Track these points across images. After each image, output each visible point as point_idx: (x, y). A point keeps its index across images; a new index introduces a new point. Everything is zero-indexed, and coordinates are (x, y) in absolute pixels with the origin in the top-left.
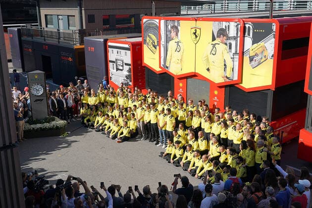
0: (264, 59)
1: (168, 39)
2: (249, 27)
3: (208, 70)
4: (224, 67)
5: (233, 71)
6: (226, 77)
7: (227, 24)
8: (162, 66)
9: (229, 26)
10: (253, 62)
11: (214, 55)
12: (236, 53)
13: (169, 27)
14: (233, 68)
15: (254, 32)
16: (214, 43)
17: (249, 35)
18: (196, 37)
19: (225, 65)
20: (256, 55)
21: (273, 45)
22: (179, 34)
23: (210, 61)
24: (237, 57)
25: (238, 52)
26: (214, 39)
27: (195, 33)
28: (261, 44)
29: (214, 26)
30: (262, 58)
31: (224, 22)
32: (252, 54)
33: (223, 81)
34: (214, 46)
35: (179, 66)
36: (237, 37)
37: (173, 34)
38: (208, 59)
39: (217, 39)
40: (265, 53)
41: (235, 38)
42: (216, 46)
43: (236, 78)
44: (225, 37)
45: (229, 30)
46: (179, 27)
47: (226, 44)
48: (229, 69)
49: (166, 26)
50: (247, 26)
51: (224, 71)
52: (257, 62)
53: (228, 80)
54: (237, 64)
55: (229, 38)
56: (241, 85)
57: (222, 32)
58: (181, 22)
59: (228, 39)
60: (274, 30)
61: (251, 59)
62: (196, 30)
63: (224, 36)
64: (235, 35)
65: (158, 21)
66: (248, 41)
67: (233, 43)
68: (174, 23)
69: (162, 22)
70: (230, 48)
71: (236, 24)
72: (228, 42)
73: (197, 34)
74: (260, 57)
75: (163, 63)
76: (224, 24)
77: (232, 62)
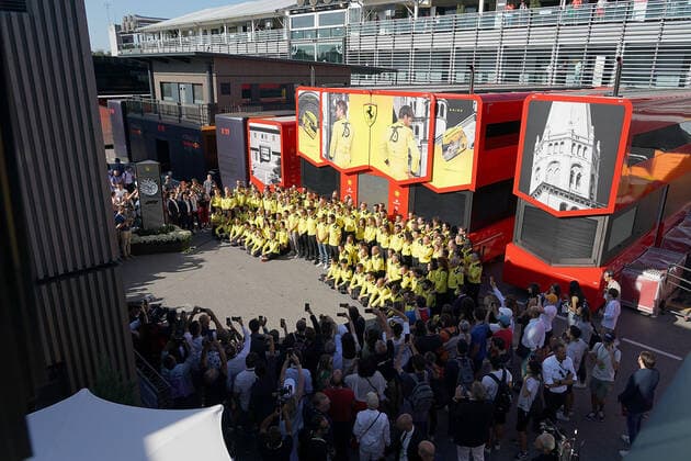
0: (461, 149)
1: (332, 120)
2: (442, 105)
3: (387, 162)
4: (408, 158)
6: (411, 172)
7: (413, 100)
8: (324, 156)
9: (415, 103)
10: (447, 153)
11: (394, 142)
12: (424, 140)
15: (448, 112)
16: (395, 125)
17: (442, 115)
18: (371, 116)
19: (410, 156)
20: (452, 143)
21: (474, 131)
22: (348, 112)
23: (389, 150)
24: (426, 145)
25: (427, 139)
26: (395, 120)
27: (369, 112)
28: (458, 128)
29: (396, 103)
30: (458, 148)
31: (408, 98)
32: (446, 141)
33: (407, 178)
34: (395, 129)
35: (347, 157)
36: (427, 118)
37: (339, 112)
39: (399, 120)
40: (463, 141)
41: (423, 120)
42: (398, 130)
43: (424, 174)
44: (410, 118)
47: (411, 127)
48: (414, 162)
49: (330, 101)
50: (440, 103)
51: (409, 164)
52: (452, 153)
53: (413, 177)
54: (425, 154)
55: (415, 119)
56: (431, 183)
57: (407, 111)
58: (350, 95)
60: (476, 110)
61: (445, 149)
62: (370, 107)
63: (408, 116)
64: (424, 116)
65: (318, 93)
66: (441, 123)
67: (421, 126)
69: (325, 95)
70: (417, 133)
71: (425, 100)
72: (414, 125)
73: (372, 113)
74: (456, 146)
75: (324, 152)
76: (409, 100)
77: (419, 153)
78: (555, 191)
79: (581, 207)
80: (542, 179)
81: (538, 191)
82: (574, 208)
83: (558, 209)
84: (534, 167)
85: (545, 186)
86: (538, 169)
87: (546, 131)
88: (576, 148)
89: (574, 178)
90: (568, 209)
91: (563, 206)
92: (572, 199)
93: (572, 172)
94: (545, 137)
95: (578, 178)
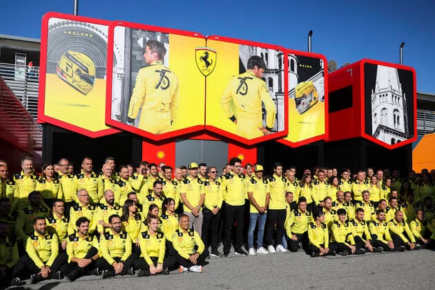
0: (314, 102)
1: (135, 64)
2: (292, 60)
3: (233, 119)
4: (261, 113)
5: (277, 117)
6: (267, 128)
7: (264, 51)
8: (114, 118)
9: (267, 54)
10: (301, 107)
11: (243, 94)
12: (280, 92)
13: (140, 42)
14: (277, 115)
15: (298, 65)
16: (243, 76)
17: (293, 69)
18: (208, 64)
19: (264, 110)
20: (304, 96)
21: (323, 85)
22: (166, 57)
23: (236, 104)
24: (281, 99)
25: (283, 91)
26: (242, 70)
27: (205, 59)
28: (309, 82)
29: (242, 52)
30: (311, 101)
31: (258, 48)
32: (298, 95)
33: (262, 135)
34: (243, 81)
35: (166, 116)
36: (281, 71)
37: (150, 55)
38: (232, 102)
39: (247, 71)
40: (314, 95)
41: (278, 72)
42: (247, 81)
43: (282, 128)
44: (261, 70)
45: (267, 60)
46: (166, 45)
47: (264, 79)
48: (270, 116)
49: (132, 40)
50: (290, 58)
51: (263, 118)
52: (305, 105)
53: (269, 133)
54: (282, 108)
55: (267, 71)
56: (286, 139)
57: (257, 62)
58: (171, 36)
59: (266, 73)
60: (323, 68)
61: (298, 102)
62: (207, 53)
63: (259, 67)
64: (278, 68)
66: (293, 78)
67: (275, 78)
68: (154, 36)
70: (271, 84)
71: (278, 53)
72: (267, 76)
73: (209, 60)
74: (308, 99)
75: (116, 111)
76: (259, 51)
77: (275, 106)
78: (387, 130)
79: (402, 140)
80: (379, 122)
81: (378, 132)
82: (399, 141)
83: (390, 144)
84: (373, 114)
85: (381, 127)
86: (376, 114)
87: (377, 86)
88: (394, 98)
89: (396, 119)
90: (396, 142)
91: (393, 140)
92: (397, 134)
93: (394, 115)
94: (377, 91)
95: (398, 119)
